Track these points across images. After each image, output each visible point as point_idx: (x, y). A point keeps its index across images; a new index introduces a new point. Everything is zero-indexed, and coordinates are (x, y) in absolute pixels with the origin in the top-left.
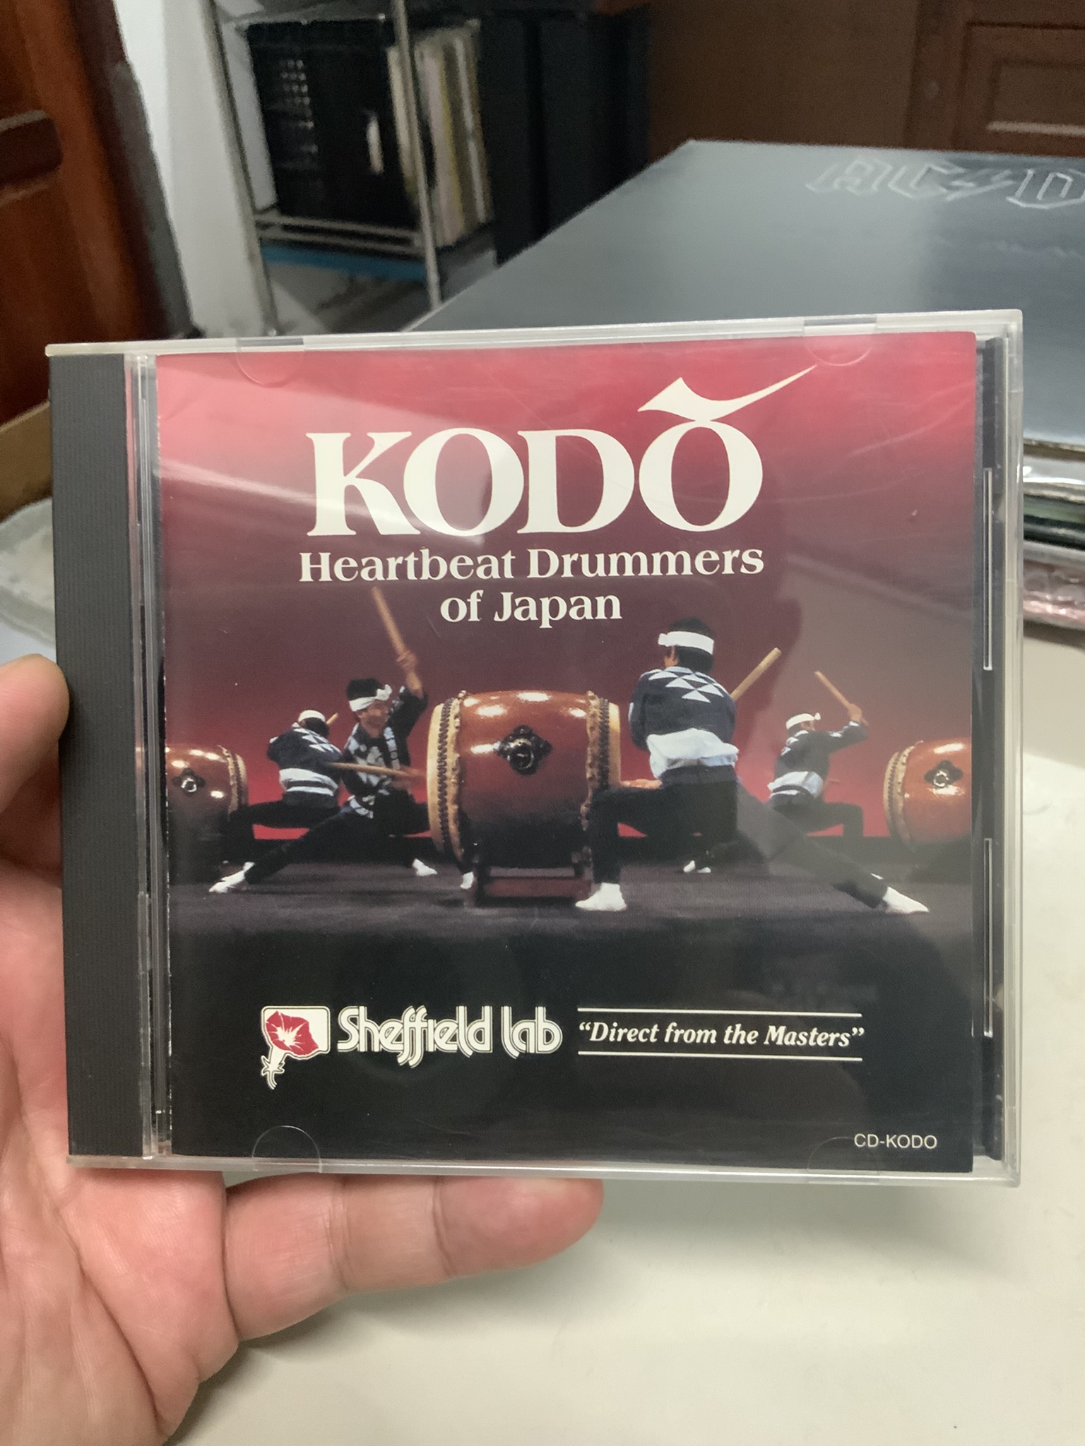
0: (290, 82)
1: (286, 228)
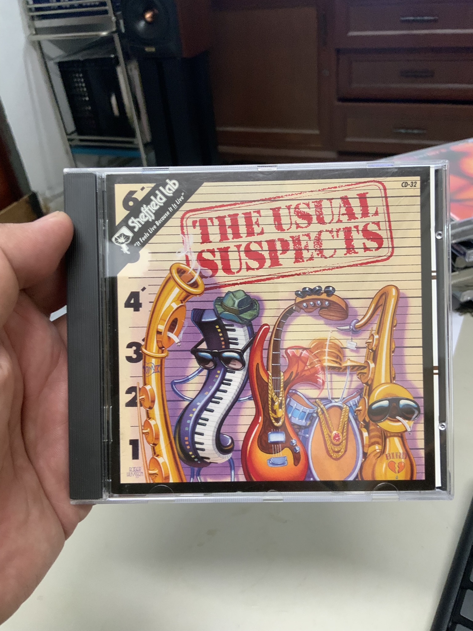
0: (77, 82)
1: (81, 140)
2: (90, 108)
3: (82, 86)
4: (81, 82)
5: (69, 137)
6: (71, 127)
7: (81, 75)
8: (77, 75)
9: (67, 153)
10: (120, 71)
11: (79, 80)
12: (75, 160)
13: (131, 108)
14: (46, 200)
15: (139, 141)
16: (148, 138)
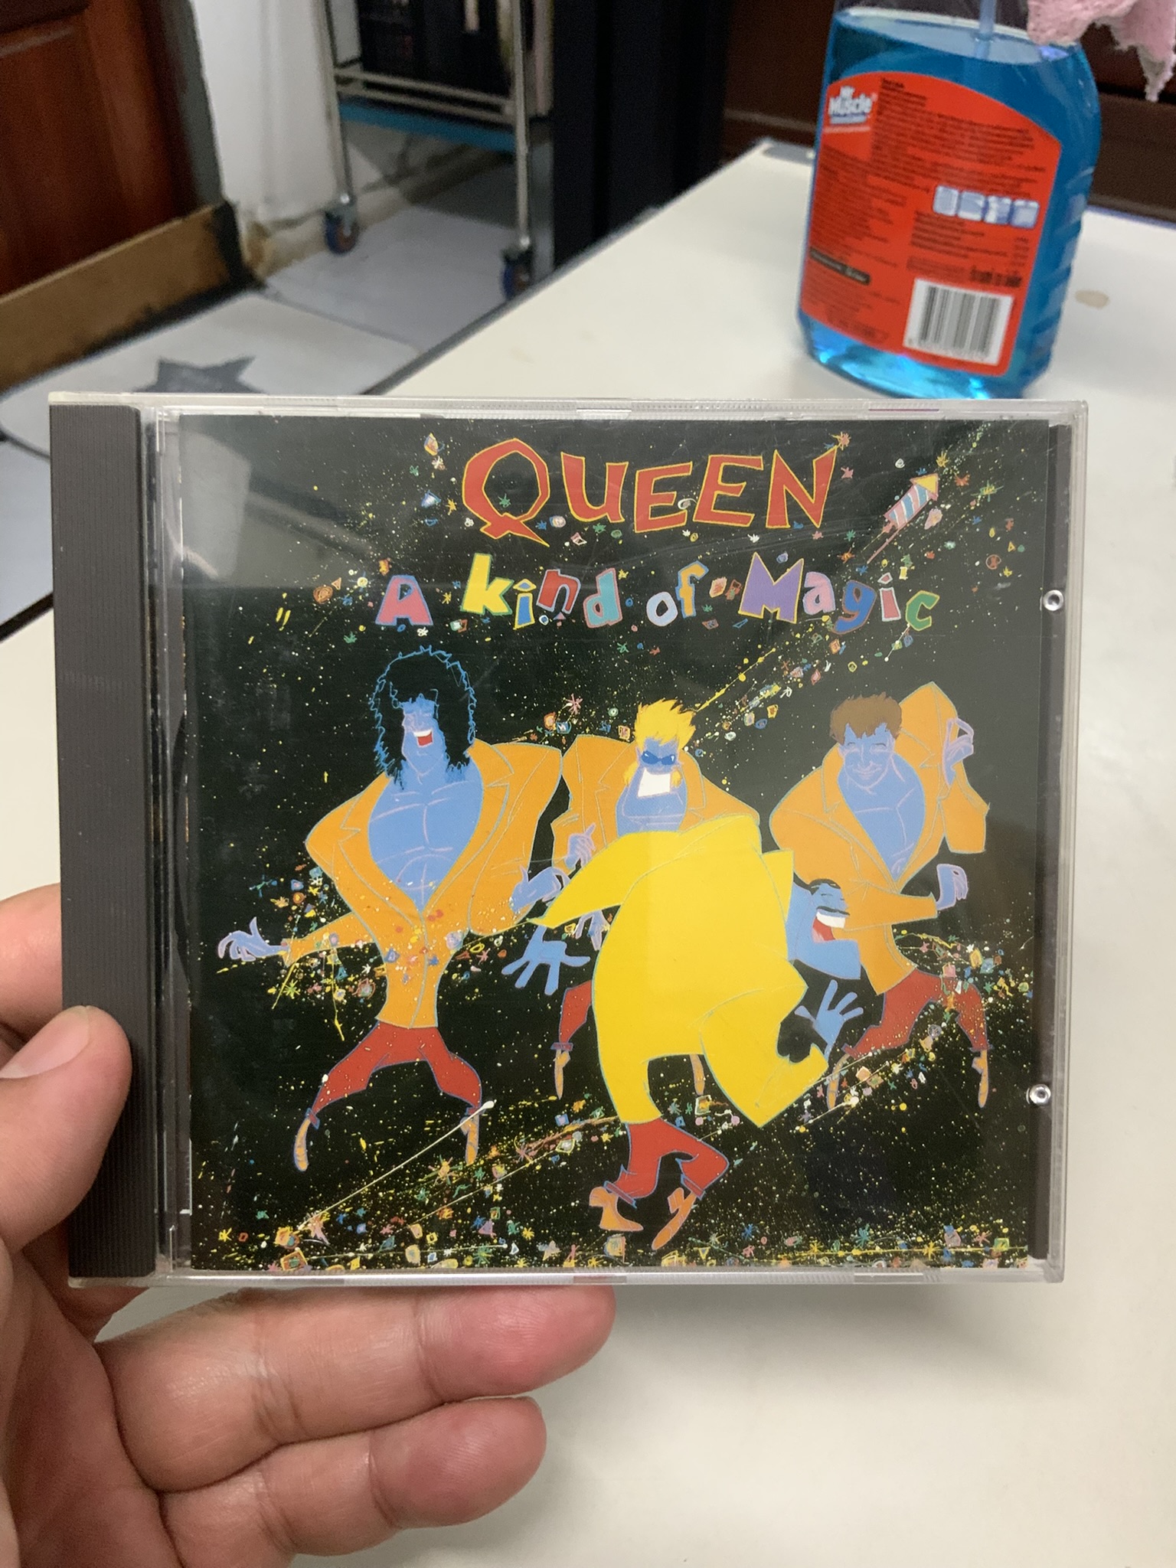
1: (370, 85)
5: (339, 71)
6: (350, 46)
9: (329, 116)
12: (344, 139)
13: (511, 17)
14: (254, 227)
15: (516, 110)
16: (543, 104)
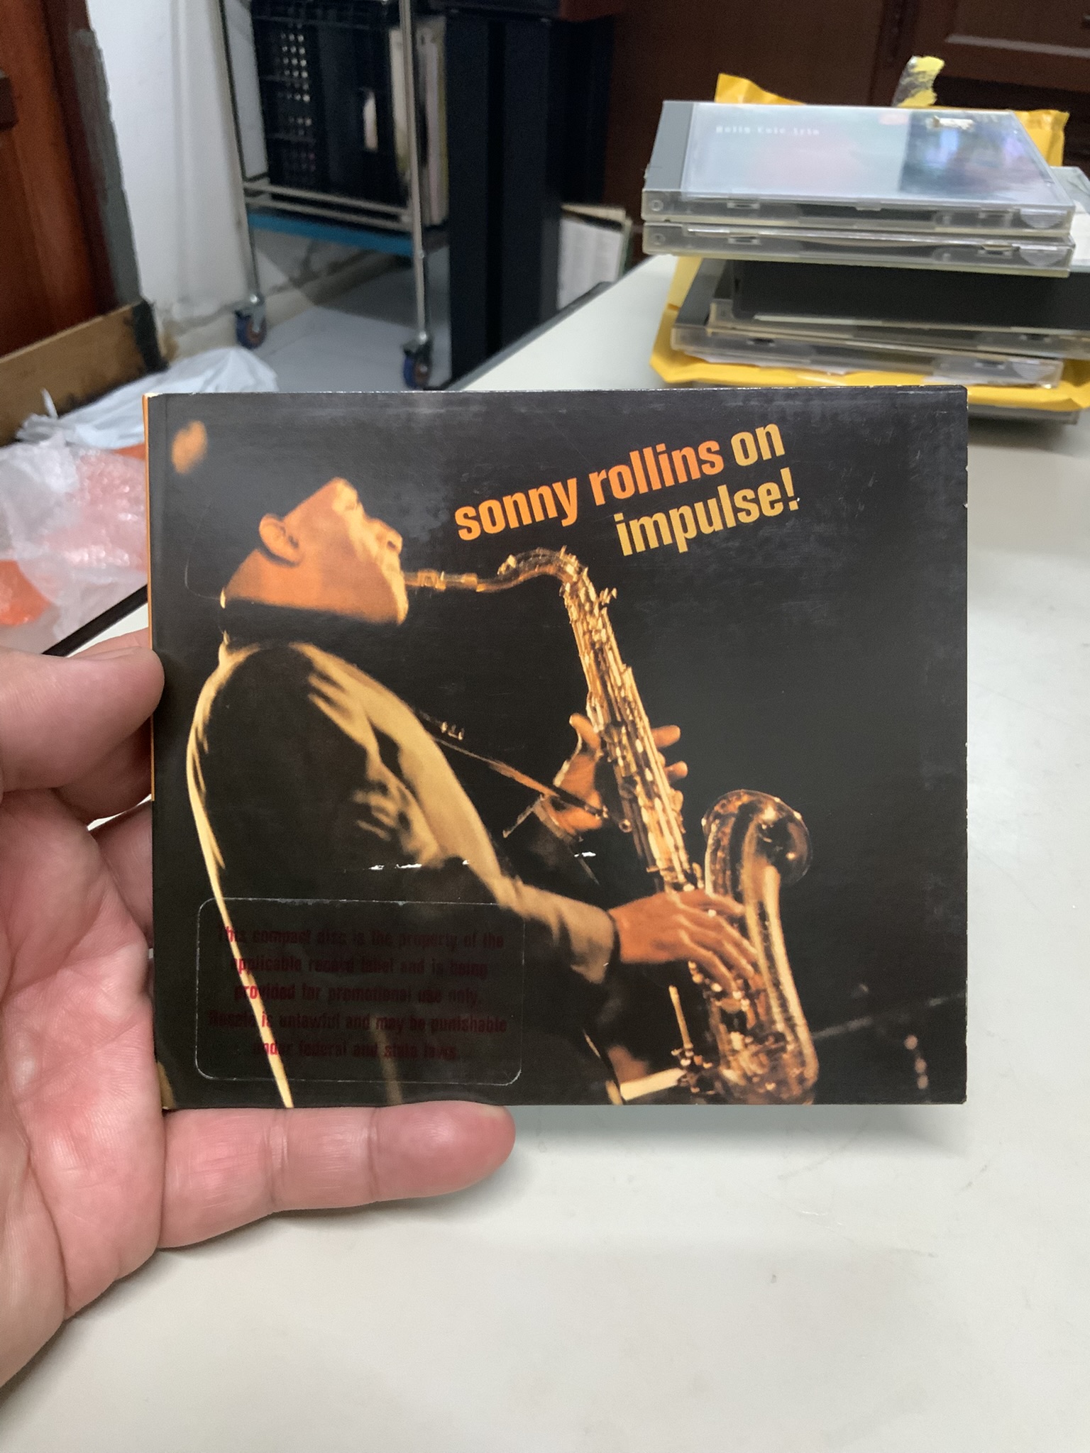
0: (290, 55)
1: (276, 197)
2: (309, 122)
3: (299, 68)
4: (297, 55)
5: (248, 185)
6: (257, 161)
7: (301, 38)
8: (292, 37)
9: (239, 223)
10: (397, 40)
11: (294, 50)
12: (252, 245)
13: (409, 137)
14: (170, 324)
15: (412, 218)
16: (437, 213)
